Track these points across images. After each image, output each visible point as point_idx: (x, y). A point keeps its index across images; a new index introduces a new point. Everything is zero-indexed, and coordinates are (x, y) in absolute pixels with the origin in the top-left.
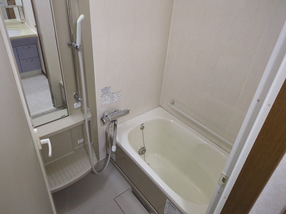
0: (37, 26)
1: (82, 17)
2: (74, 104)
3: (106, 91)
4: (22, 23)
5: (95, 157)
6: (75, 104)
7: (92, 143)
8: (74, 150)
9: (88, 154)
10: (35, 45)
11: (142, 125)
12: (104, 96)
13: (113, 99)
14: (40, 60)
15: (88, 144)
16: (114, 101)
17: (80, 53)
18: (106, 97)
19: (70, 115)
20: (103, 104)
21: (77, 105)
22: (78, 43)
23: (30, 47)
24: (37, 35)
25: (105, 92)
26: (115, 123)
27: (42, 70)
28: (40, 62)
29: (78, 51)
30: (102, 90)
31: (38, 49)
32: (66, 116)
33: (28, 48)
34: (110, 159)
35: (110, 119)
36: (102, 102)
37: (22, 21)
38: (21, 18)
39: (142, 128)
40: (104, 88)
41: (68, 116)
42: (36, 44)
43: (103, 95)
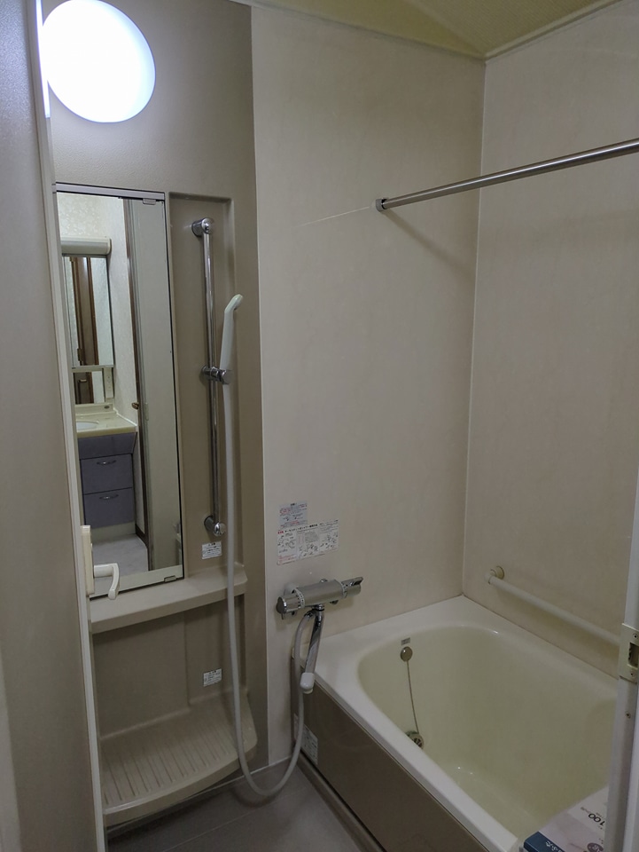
0: (139, 406)
1: (237, 298)
2: (203, 546)
3: (293, 513)
4: (107, 407)
5: (250, 729)
6: (205, 547)
7: (246, 690)
8: (189, 705)
9: (230, 718)
10: (130, 455)
11: (405, 641)
12: (288, 529)
13: (314, 544)
14: (135, 498)
15: (233, 693)
16: (317, 553)
17: (226, 390)
18: (294, 533)
19: (189, 576)
20: (283, 554)
21: (209, 551)
22: (224, 364)
23: (115, 461)
24: (137, 430)
25: (292, 519)
26: (317, 618)
27: (136, 525)
28: (135, 502)
29: (223, 383)
30: (283, 511)
31: (135, 466)
32: (178, 579)
33: (109, 463)
34: (299, 758)
35: (302, 598)
36: (280, 548)
37: (108, 404)
38: (107, 397)
39: (406, 655)
40: (289, 506)
41: (183, 578)
42: (132, 455)
43: (283, 526)
